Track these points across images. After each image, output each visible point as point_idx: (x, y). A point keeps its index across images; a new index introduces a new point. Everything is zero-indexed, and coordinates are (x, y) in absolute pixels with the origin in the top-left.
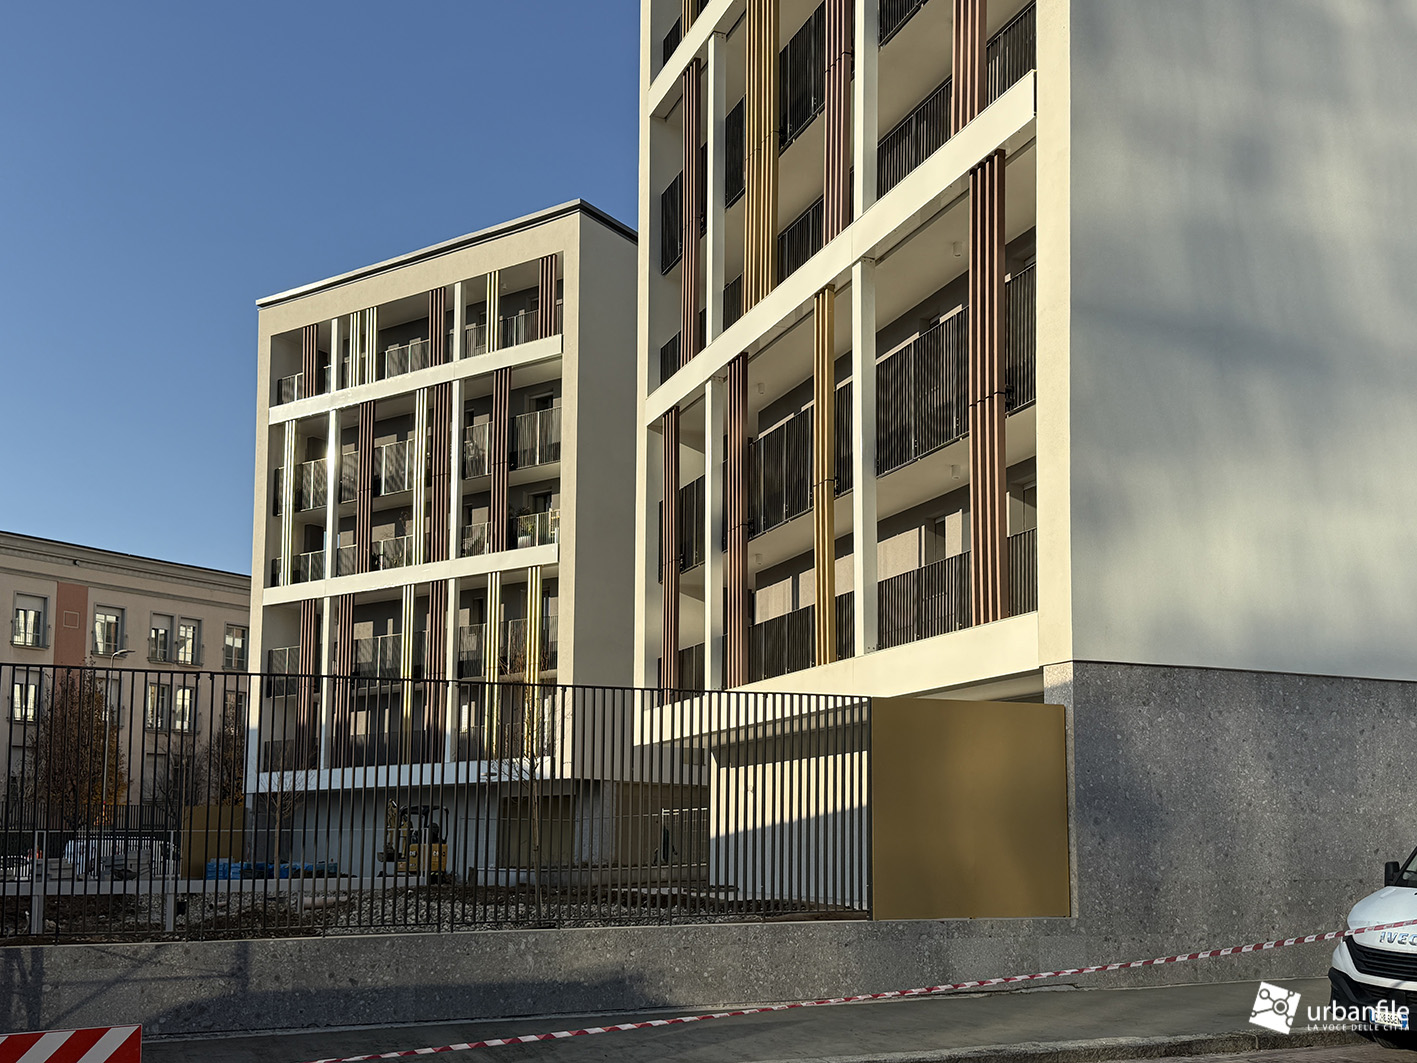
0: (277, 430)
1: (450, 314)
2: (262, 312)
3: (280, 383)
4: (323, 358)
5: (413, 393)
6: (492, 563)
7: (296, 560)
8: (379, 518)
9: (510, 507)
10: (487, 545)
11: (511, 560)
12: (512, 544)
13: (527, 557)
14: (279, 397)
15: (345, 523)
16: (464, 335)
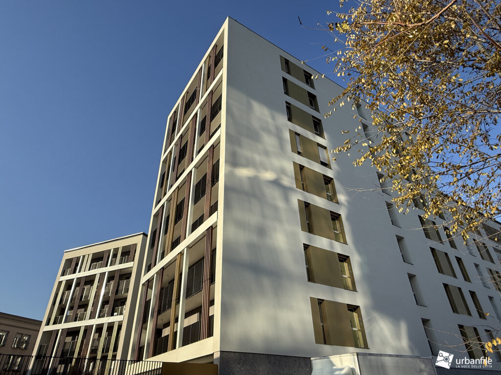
0: (60, 283)
1: (109, 256)
2: (65, 253)
3: (65, 271)
4: (77, 265)
5: (96, 274)
6: (106, 320)
7: (56, 318)
8: (80, 307)
9: (114, 305)
10: (106, 315)
11: (111, 319)
12: (112, 315)
13: (116, 318)
14: (63, 274)
15: (71, 308)
16: (112, 261)
